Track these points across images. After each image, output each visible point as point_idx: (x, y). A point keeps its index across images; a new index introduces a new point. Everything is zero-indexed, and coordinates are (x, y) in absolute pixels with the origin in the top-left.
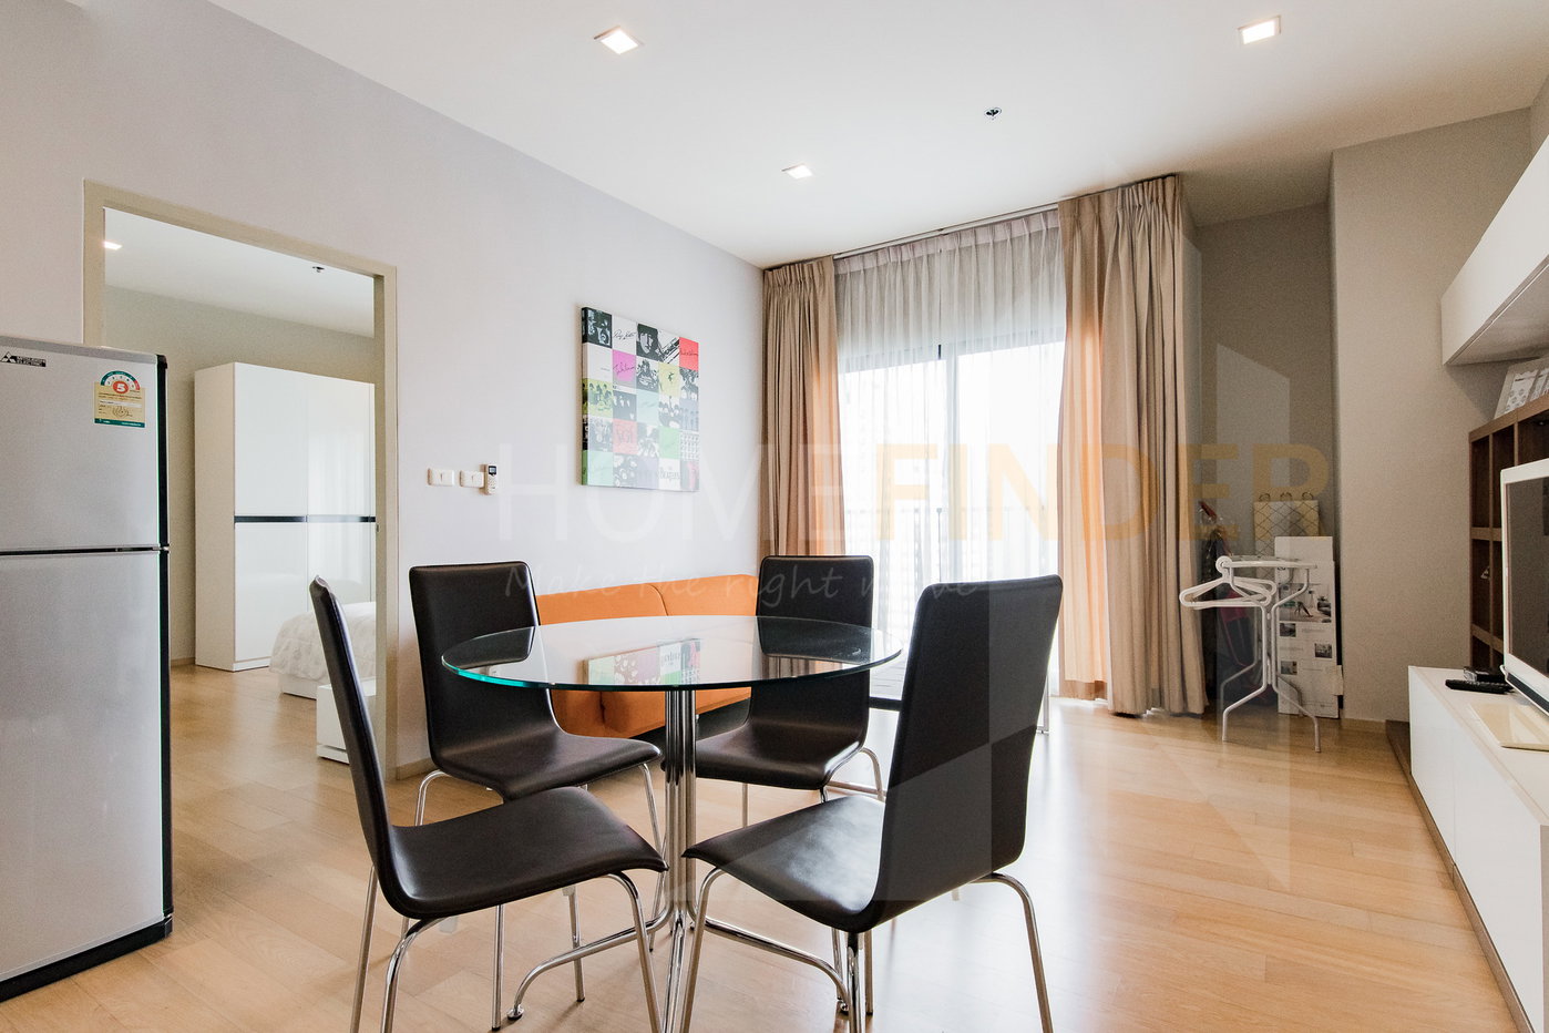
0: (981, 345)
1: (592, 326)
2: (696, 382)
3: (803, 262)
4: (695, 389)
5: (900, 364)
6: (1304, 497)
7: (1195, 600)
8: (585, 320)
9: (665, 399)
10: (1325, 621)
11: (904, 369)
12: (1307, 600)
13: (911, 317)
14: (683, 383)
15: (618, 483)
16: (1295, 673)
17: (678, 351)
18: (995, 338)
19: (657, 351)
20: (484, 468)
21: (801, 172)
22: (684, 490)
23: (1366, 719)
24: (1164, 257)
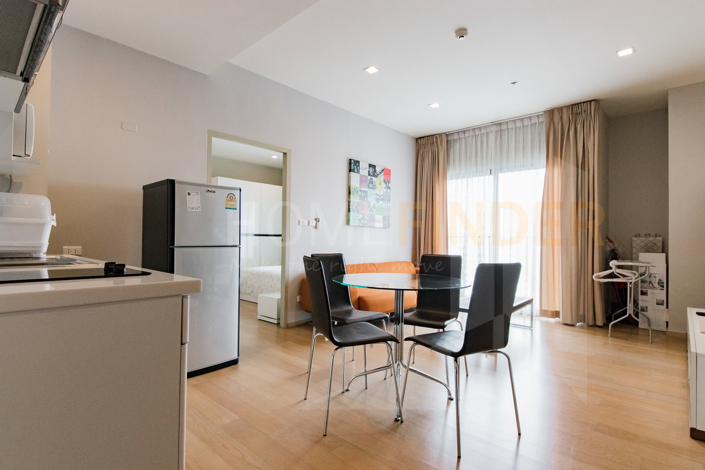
0: (509, 170)
1: (353, 165)
2: (390, 185)
3: (433, 135)
4: (389, 188)
5: (473, 176)
6: (656, 236)
7: (600, 278)
8: (350, 164)
9: (378, 193)
10: (661, 290)
11: (475, 179)
12: (653, 280)
13: (479, 157)
14: (385, 186)
15: (361, 225)
16: (647, 311)
17: (383, 173)
18: (515, 167)
19: (375, 174)
20: (316, 219)
21: (435, 105)
22: (385, 227)
23: (678, 332)
24: (590, 134)
